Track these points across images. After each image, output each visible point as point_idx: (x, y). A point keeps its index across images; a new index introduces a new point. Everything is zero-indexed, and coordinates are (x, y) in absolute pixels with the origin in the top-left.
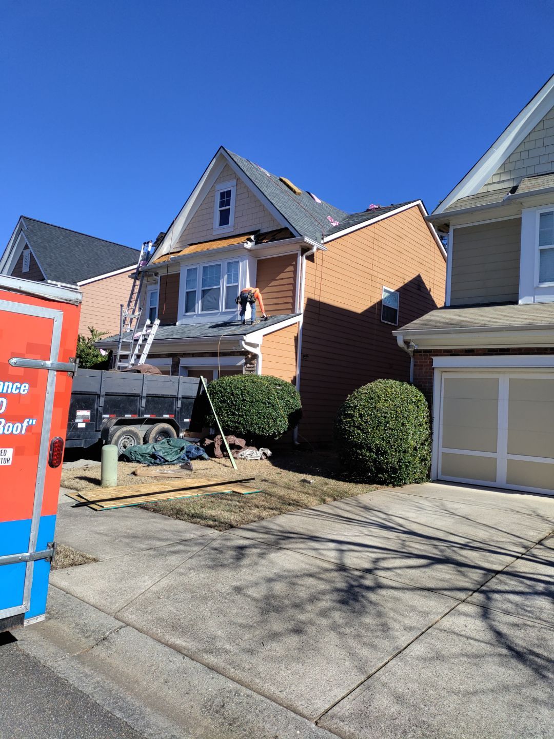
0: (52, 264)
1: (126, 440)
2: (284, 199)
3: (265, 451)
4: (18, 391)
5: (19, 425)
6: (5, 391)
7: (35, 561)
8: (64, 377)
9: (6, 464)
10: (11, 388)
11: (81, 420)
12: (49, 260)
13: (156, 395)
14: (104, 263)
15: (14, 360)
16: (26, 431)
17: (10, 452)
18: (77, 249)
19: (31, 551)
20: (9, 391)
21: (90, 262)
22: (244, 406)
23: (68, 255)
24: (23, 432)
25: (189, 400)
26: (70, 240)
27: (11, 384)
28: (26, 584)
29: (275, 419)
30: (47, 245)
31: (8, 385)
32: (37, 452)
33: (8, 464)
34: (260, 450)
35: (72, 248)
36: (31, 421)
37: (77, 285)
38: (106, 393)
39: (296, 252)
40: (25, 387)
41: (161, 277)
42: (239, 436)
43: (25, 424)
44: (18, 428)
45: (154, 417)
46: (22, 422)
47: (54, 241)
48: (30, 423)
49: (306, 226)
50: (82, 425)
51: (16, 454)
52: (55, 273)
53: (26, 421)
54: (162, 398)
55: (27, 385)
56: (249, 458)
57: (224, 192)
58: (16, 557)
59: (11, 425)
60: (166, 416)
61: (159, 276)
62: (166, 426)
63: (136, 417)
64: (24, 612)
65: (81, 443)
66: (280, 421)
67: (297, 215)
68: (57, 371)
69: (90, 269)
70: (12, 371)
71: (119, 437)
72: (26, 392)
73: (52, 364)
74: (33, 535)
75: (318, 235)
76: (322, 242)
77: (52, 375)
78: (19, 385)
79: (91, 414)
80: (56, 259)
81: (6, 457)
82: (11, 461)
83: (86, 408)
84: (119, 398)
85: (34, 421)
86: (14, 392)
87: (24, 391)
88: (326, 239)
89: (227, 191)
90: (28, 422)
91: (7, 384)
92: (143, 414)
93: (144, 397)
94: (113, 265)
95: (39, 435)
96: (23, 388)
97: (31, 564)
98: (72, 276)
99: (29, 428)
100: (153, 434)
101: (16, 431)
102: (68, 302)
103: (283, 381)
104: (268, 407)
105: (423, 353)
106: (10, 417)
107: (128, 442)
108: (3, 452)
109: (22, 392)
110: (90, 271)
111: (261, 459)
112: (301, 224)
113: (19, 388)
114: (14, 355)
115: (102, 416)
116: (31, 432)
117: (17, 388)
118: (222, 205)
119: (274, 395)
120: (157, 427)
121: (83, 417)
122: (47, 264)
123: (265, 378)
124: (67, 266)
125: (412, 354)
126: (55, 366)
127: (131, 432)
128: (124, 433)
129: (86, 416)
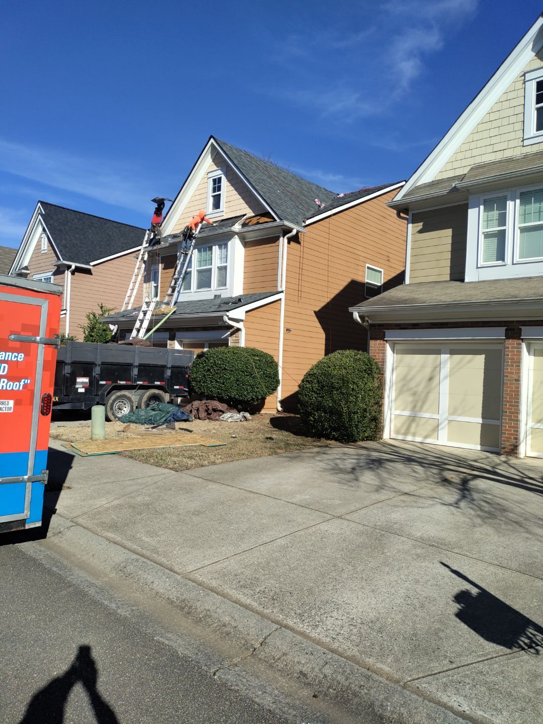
0: (67, 245)
1: (121, 403)
2: (270, 184)
3: (244, 415)
4: (16, 359)
5: (18, 383)
6: (6, 359)
7: (32, 482)
8: (51, 349)
9: (9, 412)
10: (11, 356)
11: (81, 386)
12: (64, 242)
13: (147, 364)
14: (115, 243)
15: (13, 337)
16: (23, 388)
17: (11, 403)
18: (90, 231)
19: (29, 474)
20: (10, 359)
21: (102, 243)
22: (225, 374)
23: (82, 237)
24: (21, 389)
25: (178, 369)
26: (84, 223)
27: (10, 354)
28: (27, 498)
29: (253, 385)
30: (63, 228)
31: (9, 355)
32: (31, 403)
33: (10, 412)
34: (241, 413)
35: (86, 230)
36: (26, 380)
37: (90, 265)
38: (102, 362)
39: (279, 235)
40: (21, 356)
41: (162, 257)
42: (221, 400)
43: (22, 383)
44: (17, 386)
45: (146, 384)
46: (20, 382)
47: (69, 224)
48: (26, 382)
49: (288, 210)
50: (82, 390)
51: (15, 404)
52: (70, 255)
53: (23, 380)
54: (154, 368)
55: (23, 355)
56: (230, 420)
57: (216, 179)
58: (18, 478)
59: (12, 383)
60: (157, 383)
61: (160, 256)
62: (156, 391)
63: (129, 383)
64: (26, 518)
65: (81, 406)
66: (258, 388)
67: (281, 199)
68: (45, 344)
69: (102, 249)
70: (11, 344)
71: (114, 401)
72: (22, 359)
73: (41, 339)
74: (31, 463)
75: (300, 218)
76: (304, 224)
77: (41, 348)
78: (16, 354)
79: (89, 381)
80: (71, 241)
81: (9, 406)
82: (12, 409)
83: (84, 376)
84: (114, 367)
85: (29, 381)
86: (13, 359)
87: (20, 358)
88: (308, 222)
89: (218, 178)
90: (24, 382)
91: (7, 354)
92: (136, 381)
93: (136, 366)
94: (124, 245)
95: (32, 392)
96: (19, 357)
97: (29, 485)
98: (86, 256)
99: (25, 386)
100: (145, 399)
101: (16, 388)
102: (52, 293)
103: (262, 352)
104: (247, 375)
105: (377, 327)
106: (10, 377)
107: (123, 405)
108: (6, 402)
109: (19, 360)
110: (102, 251)
111: (241, 421)
112: (283, 208)
113: (17, 357)
114: (12, 333)
115: (99, 383)
116: (27, 388)
117: (15, 357)
118: (214, 191)
119: (252, 364)
120: (149, 392)
121: (82, 383)
122: (62, 246)
123: (246, 350)
124: (81, 247)
125: (368, 328)
126: (43, 340)
127: (124, 396)
128: (118, 397)
129: (85, 383)
